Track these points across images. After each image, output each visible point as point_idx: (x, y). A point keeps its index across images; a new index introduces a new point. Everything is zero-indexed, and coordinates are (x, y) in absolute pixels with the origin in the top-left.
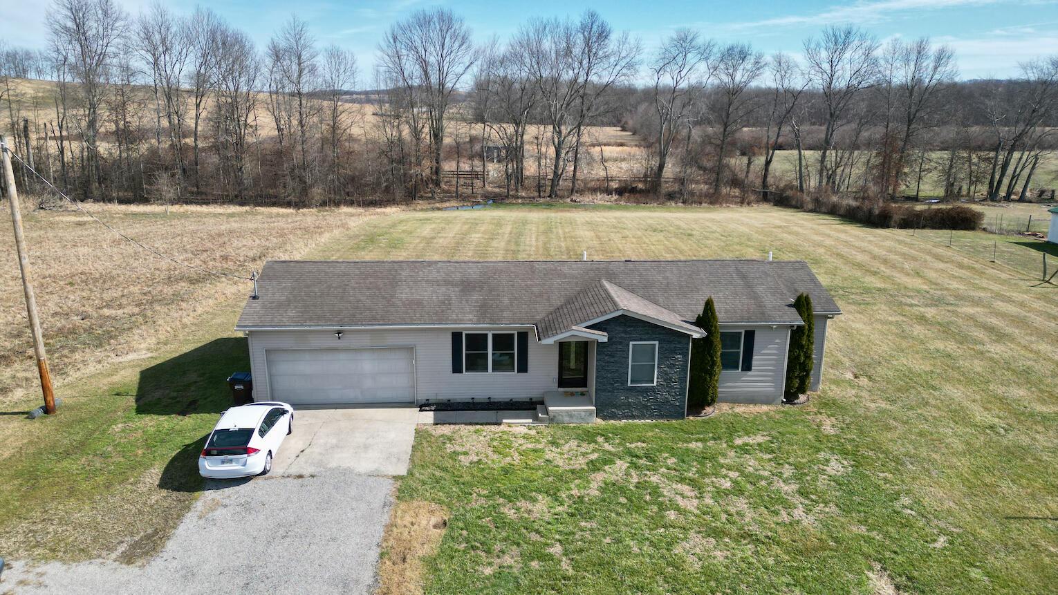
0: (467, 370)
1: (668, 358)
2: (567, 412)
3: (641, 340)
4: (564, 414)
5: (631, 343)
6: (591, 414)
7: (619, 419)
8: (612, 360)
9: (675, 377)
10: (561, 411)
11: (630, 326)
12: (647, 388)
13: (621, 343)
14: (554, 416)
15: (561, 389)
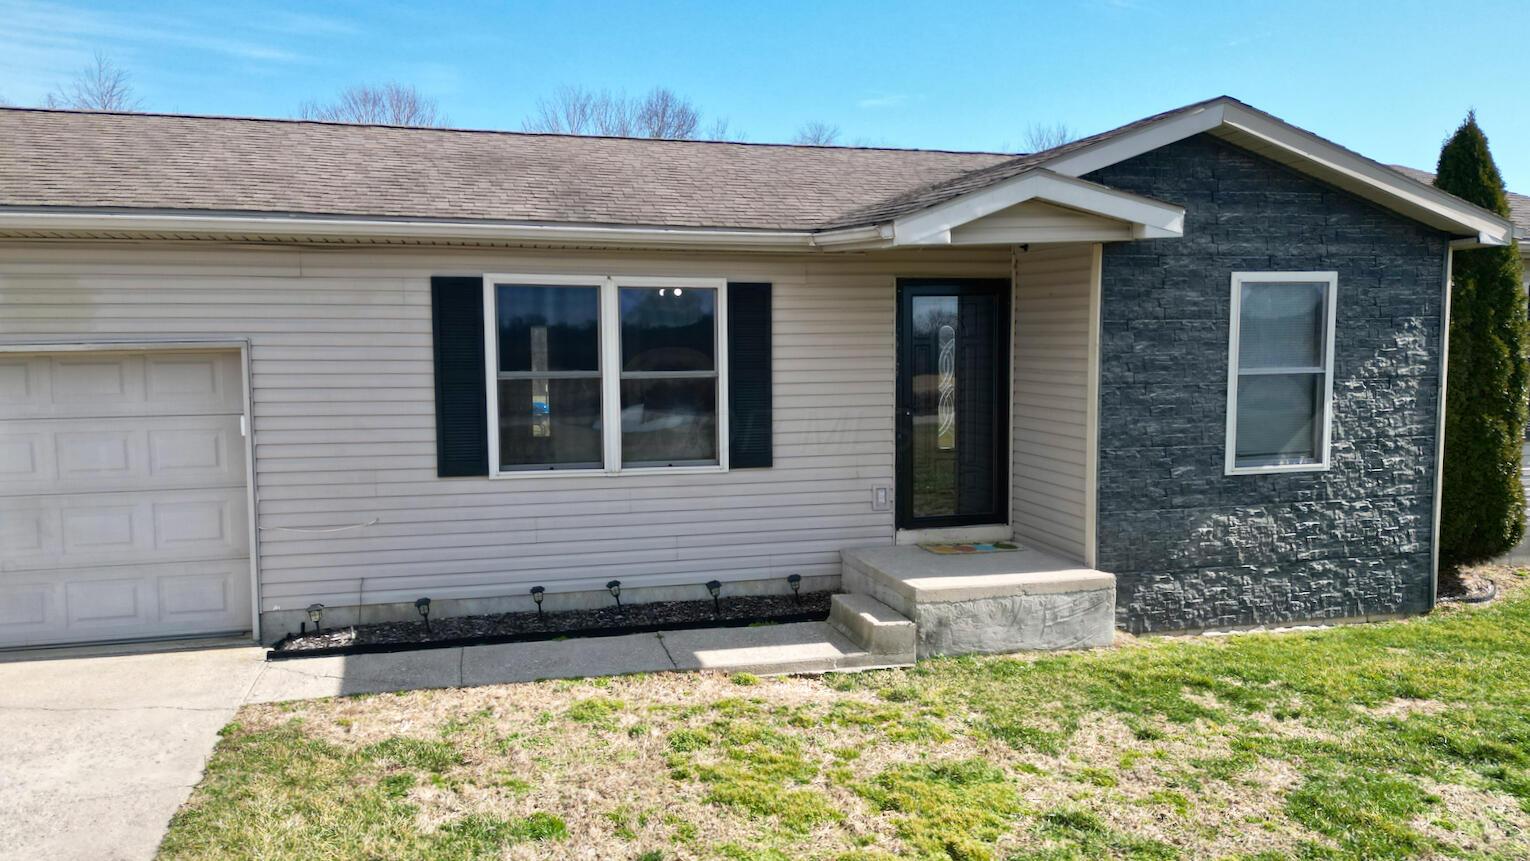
0: (507, 462)
1: (1369, 347)
2: (996, 595)
3: (1271, 264)
4: (983, 608)
5: (1239, 278)
6: (1095, 605)
7: (1193, 627)
8: (1162, 356)
9: (1395, 427)
10: (972, 596)
11: (1231, 202)
12: (1294, 482)
13: (1193, 279)
14: (942, 623)
15: (907, 537)
